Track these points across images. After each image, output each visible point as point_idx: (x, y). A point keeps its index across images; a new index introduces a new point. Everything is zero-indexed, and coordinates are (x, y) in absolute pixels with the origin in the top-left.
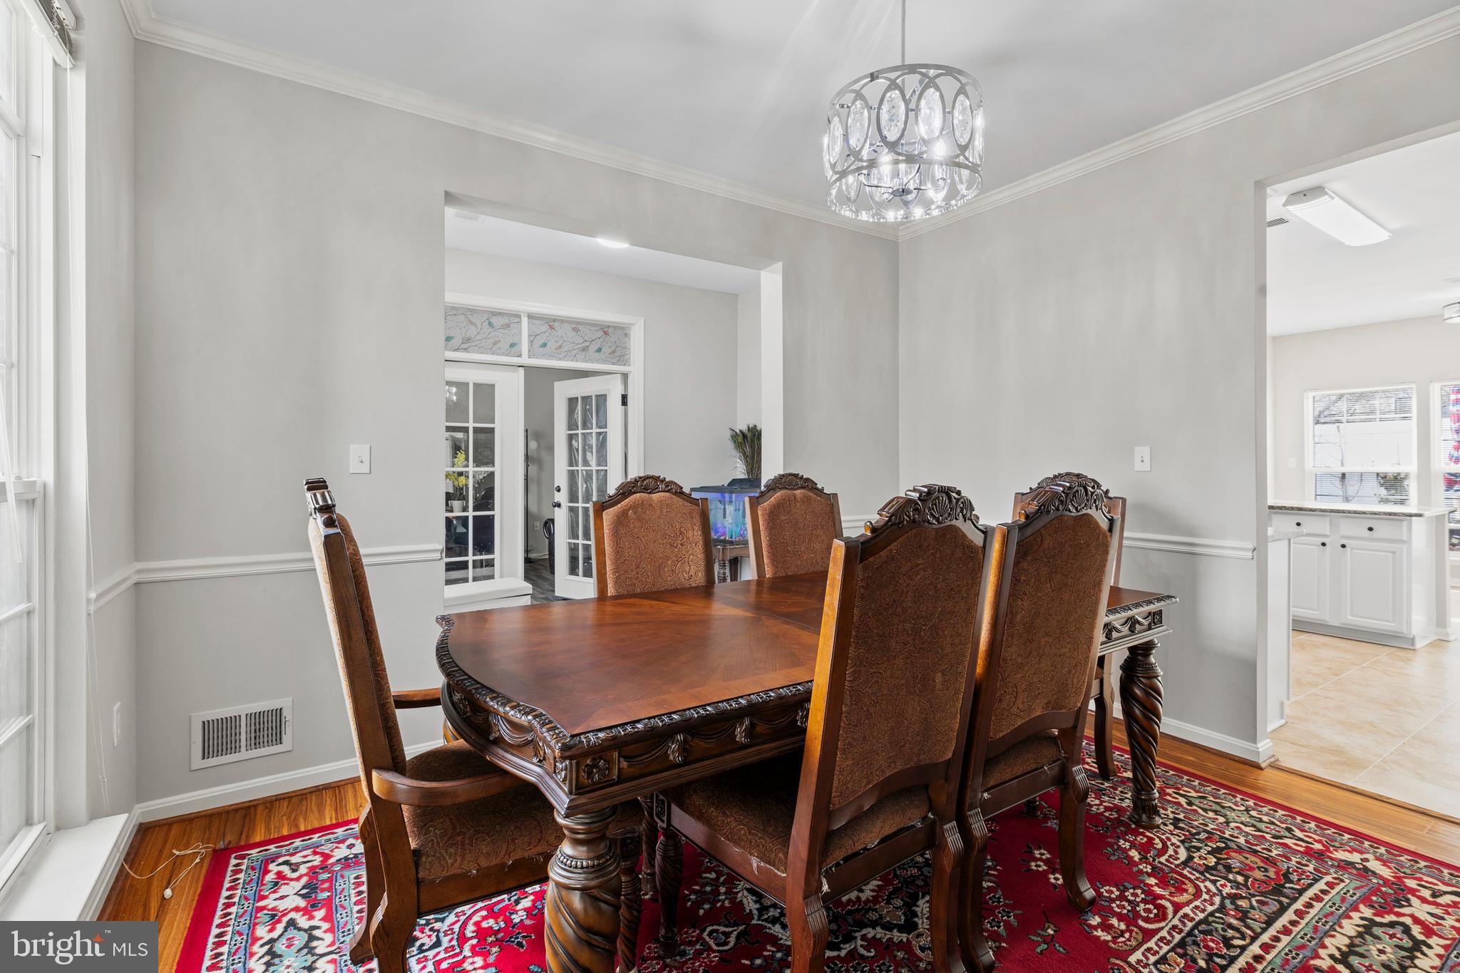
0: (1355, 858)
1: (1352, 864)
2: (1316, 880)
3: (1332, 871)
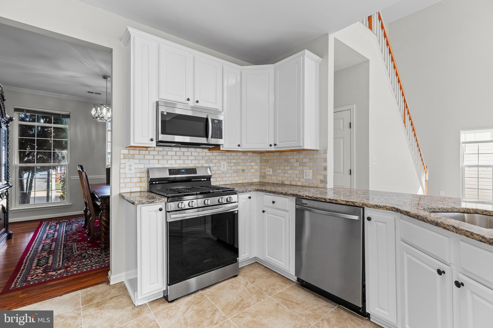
0: (59, 272)
1: (59, 270)
2: (62, 264)
3: (61, 267)
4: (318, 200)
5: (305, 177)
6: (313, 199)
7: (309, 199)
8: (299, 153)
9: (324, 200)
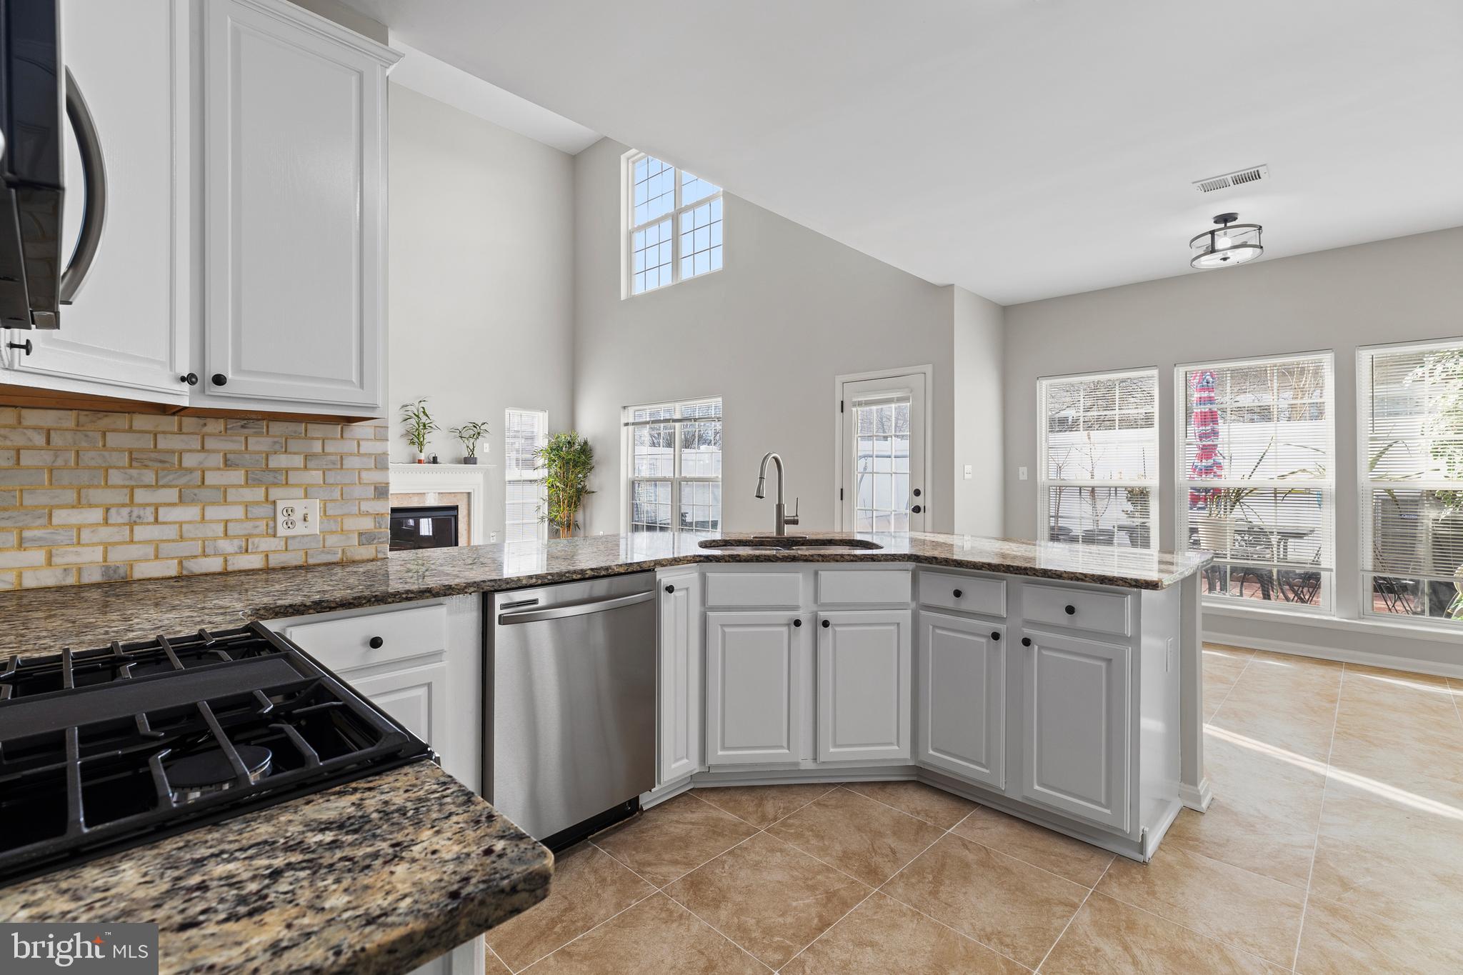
4: (564, 579)
5: (282, 531)
6: (549, 580)
7: (540, 582)
8: (243, 427)
9: (579, 576)
